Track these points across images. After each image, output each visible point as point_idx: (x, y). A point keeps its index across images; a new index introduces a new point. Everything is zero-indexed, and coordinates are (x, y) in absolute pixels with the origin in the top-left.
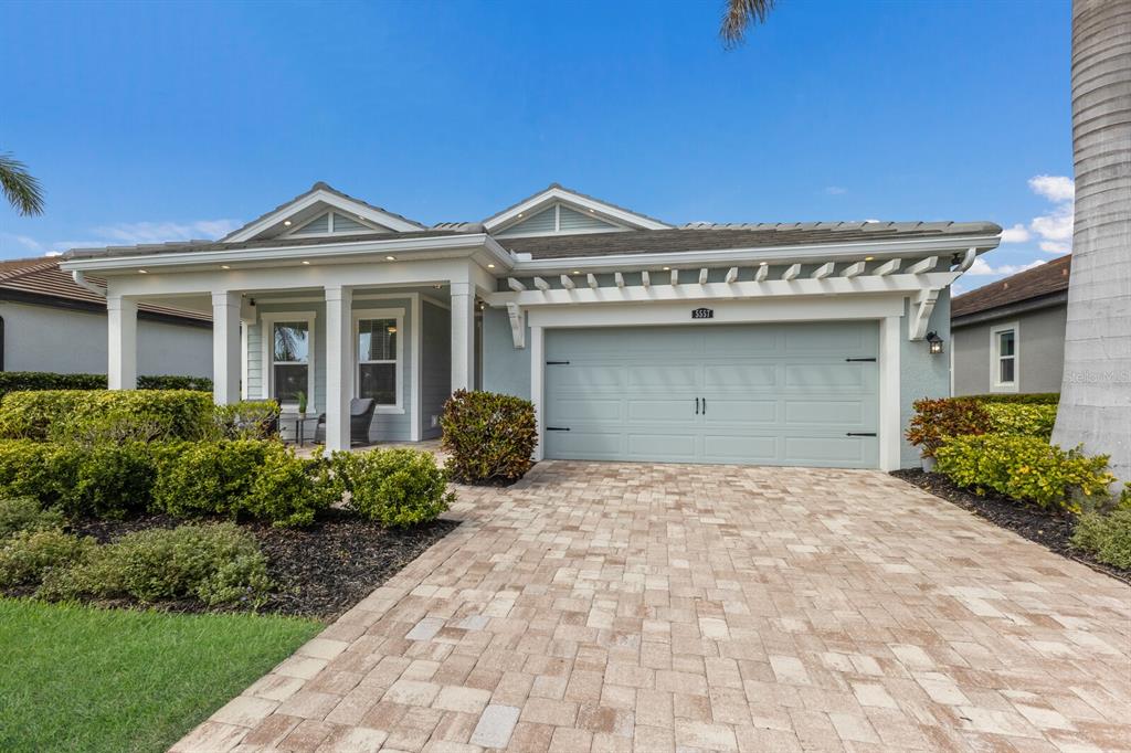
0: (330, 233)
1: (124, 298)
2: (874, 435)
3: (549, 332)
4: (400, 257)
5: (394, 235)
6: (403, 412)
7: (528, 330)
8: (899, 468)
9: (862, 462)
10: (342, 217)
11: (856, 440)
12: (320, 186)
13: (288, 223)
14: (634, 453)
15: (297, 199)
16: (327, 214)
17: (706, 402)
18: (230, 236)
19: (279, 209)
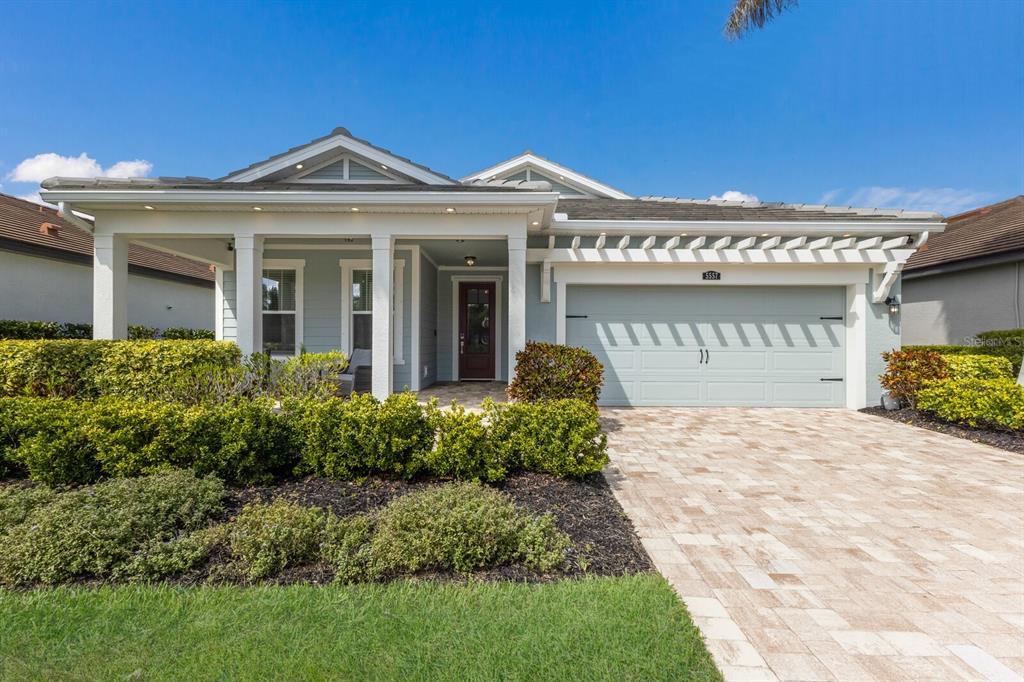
0: (346, 180)
1: (117, 236)
2: (841, 380)
3: (571, 288)
4: (460, 210)
5: (419, 186)
6: (403, 363)
7: (554, 286)
8: (864, 407)
9: (832, 402)
10: (359, 165)
11: (828, 384)
12: (340, 131)
13: (300, 167)
14: (646, 399)
15: (314, 142)
16: (342, 161)
17: (710, 354)
18: (232, 175)
19: (292, 151)
